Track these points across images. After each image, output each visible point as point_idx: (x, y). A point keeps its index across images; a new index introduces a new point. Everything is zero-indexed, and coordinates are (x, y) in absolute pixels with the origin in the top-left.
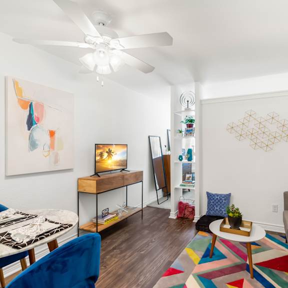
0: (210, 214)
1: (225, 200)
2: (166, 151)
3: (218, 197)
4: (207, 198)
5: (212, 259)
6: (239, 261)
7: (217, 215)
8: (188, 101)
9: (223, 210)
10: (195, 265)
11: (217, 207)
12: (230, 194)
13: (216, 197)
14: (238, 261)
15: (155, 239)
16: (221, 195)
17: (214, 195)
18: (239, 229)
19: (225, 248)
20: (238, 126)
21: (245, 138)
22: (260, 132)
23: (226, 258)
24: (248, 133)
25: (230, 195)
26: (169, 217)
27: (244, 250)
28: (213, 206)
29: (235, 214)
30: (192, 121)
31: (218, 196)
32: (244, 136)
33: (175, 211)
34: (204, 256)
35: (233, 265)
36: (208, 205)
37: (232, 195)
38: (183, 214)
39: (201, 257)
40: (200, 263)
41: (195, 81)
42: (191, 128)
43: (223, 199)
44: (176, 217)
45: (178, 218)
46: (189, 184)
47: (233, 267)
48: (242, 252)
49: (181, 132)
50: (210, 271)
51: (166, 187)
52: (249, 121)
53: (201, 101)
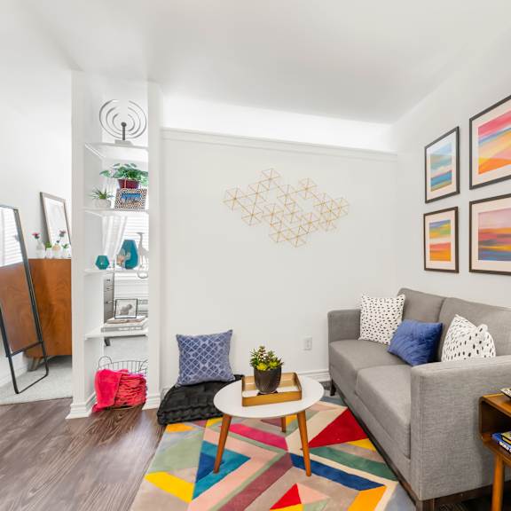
0: (188, 382)
1: (221, 344)
2: (39, 248)
3: (207, 342)
4: (177, 348)
5: (220, 473)
6: (275, 454)
7: (205, 379)
8: (124, 125)
9: (217, 366)
10: (186, 505)
11: (204, 362)
12: (231, 331)
13: (202, 343)
14: (273, 454)
15: (34, 490)
16: (212, 337)
17: (196, 340)
18: (276, 392)
19: (238, 442)
20: (246, 196)
21: (260, 222)
22: (287, 211)
23: (249, 458)
24: (266, 213)
25: (230, 333)
26: (68, 417)
27: (276, 431)
28: (195, 362)
29: (271, 364)
30: (133, 173)
31: (204, 340)
32: (259, 217)
33: (86, 398)
34: (201, 475)
35: (267, 467)
36: (181, 364)
37: (234, 333)
38: (112, 400)
39: (194, 478)
40: (196, 495)
41: (150, 80)
42: (134, 191)
43: (217, 343)
44: (90, 411)
45: (97, 411)
46: (128, 324)
47: (269, 470)
48: (273, 436)
49: (104, 197)
50: (226, 501)
51: (40, 343)
52: (268, 190)
53: (163, 130)
